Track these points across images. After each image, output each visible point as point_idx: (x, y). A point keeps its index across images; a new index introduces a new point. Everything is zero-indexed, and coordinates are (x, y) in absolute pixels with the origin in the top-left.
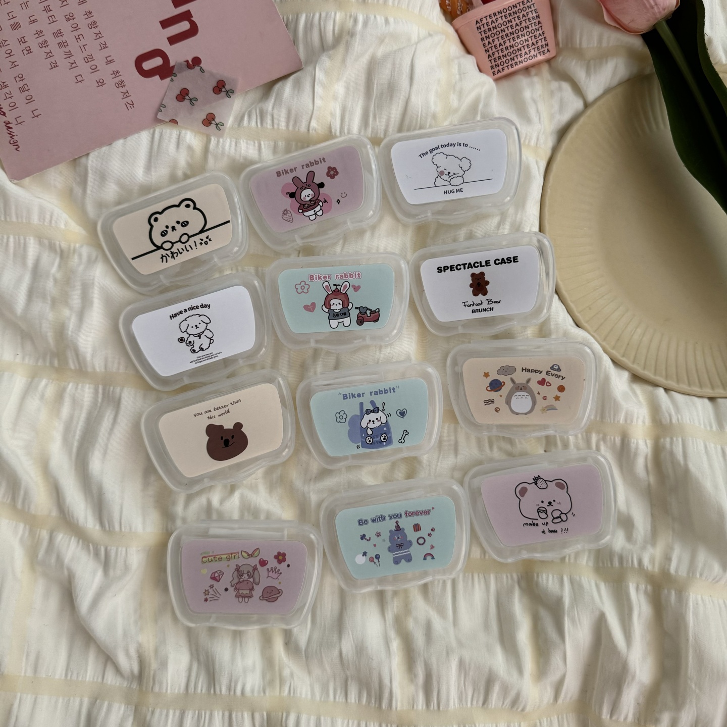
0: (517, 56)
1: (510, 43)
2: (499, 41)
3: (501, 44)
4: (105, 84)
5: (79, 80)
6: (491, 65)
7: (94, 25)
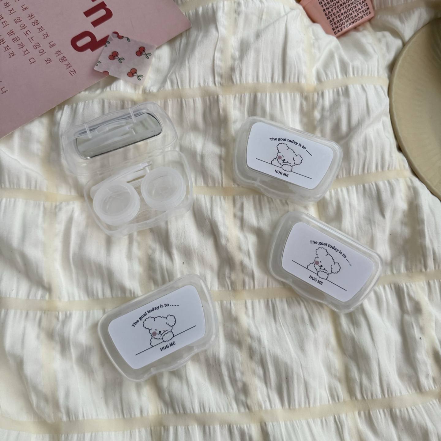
0: (350, 18)
1: (344, 10)
2: (336, 10)
3: (337, 12)
4: (52, 61)
5: (32, 61)
6: (332, 27)
7: (36, 23)
